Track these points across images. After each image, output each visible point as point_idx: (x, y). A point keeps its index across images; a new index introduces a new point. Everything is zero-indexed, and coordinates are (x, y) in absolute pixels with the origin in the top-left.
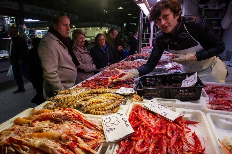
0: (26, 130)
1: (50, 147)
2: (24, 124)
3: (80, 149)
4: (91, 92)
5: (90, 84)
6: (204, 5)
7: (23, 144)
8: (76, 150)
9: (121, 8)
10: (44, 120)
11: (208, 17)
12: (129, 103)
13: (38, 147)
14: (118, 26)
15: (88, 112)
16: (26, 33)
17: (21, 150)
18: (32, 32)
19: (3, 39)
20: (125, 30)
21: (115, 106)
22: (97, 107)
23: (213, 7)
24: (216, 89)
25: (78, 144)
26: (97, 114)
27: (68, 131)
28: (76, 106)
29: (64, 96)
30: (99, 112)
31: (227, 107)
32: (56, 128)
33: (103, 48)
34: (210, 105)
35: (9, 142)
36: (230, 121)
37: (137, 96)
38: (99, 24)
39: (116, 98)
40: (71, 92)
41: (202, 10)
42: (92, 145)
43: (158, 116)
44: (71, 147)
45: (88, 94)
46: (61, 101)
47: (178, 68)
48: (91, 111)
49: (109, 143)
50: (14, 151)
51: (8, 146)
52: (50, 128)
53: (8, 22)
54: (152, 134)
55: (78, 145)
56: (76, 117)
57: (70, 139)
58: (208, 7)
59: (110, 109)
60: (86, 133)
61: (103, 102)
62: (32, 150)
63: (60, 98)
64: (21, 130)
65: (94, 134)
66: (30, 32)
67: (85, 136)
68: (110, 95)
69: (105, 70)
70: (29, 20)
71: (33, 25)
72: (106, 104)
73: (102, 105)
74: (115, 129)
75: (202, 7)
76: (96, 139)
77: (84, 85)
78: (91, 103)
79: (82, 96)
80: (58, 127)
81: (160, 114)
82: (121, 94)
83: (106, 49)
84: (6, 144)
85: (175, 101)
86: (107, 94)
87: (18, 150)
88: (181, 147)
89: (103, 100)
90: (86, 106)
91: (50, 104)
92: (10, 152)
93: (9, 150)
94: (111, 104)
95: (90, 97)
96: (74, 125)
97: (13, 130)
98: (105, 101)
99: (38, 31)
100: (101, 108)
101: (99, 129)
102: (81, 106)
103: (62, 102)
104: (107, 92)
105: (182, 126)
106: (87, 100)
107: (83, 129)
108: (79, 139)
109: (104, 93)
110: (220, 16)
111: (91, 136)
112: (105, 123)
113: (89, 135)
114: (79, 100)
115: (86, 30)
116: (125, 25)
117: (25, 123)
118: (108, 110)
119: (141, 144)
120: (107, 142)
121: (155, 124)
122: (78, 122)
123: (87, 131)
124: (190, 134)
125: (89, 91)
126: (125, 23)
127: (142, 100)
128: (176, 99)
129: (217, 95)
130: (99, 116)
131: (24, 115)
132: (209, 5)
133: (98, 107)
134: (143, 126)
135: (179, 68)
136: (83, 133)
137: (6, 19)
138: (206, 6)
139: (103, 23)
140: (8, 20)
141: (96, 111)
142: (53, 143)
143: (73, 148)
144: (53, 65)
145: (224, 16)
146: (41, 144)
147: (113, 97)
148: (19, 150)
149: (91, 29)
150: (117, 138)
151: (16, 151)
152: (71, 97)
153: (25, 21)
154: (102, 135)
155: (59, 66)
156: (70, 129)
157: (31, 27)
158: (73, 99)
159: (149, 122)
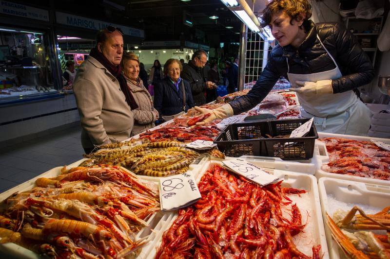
0: (50, 192)
1: (80, 209)
2: (48, 186)
3: (122, 218)
4: (149, 144)
5: (151, 136)
6: (347, 12)
7: (45, 207)
8: (116, 218)
9: (214, 17)
10: (76, 179)
11: (356, 32)
12: (205, 162)
13: (65, 211)
14: (210, 48)
15: (141, 173)
16: (59, 58)
17: (42, 213)
18: (69, 58)
19: (24, 67)
20: (222, 54)
21: (181, 165)
22: (155, 166)
23: (362, 15)
24: (343, 144)
25: (120, 210)
26: (154, 175)
27: (108, 193)
28: (124, 164)
29: (108, 150)
30: (156, 172)
31: (353, 170)
32: (92, 190)
33: (177, 82)
34: (329, 167)
35: (27, 204)
36: (353, 190)
37: (217, 152)
38: (178, 43)
39: (184, 154)
40: (120, 145)
41: (345, 20)
42: (140, 214)
43: (243, 178)
44: (110, 214)
45: (144, 147)
46: (104, 157)
47: (294, 114)
48: (146, 171)
49: (165, 211)
50: (33, 215)
51: (25, 209)
52: (84, 189)
53: (33, 40)
54: (227, 201)
55: (120, 212)
56: (121, 177)
57: (109, 203)
58: (354, 16)
59: (175, 168)
60: (134, 198)
61: (165, 159)
62: (57, 214)
63: (103, 154)
64: (44, 192)
65: (145, 200)
66: (67, 57)
67: (132, 201)
68: (177, 149)
69: (179, 117)
70: (64, 38)
71: (72, 46)
72: (169, 161)
73: (162, 164)
74: (175, 194)
75: (346, 16)
76: (147, 207)
77: (142, 137)
78: (147, 159)
79: (136, 151)
80: (94, 188)
81: (245, 176)
82: (193, 149)
83: (180, 84)
84: (23, 207)
85: (274, 160)
86: (172, 147)
87: (38, 214)
88: (266, 219)
89: (165, 156)
90: (139, 164)
91: (88, 161)
92: (28, 216)
93: (26, 215)
94: (175, 162)
95: (147, 152)
96: (118, 187)
97: (33, 192)
98: (168, 157)
99: (78, 55)
100: (160, 167)
101: (155, 195)
102: (132, 163)
103: (106, 158)
104: (173, 144)
105: (278, 196)
106: (141, 156)
107: (130, 193)
108: (123, 204)
109: (168, 146)
110: (375, 29)
111: (141, 203)
112: (162, 187)
113: (138, 200)
114: (130, 156)
115: (156, 53)
116: (222, 45)
117: (50, 184)
118: (171, 170)
119: (207, 212)
120: (162, 209)
121: (236, 189)
122: (123, 183)
123: (136, 196)
124: (289, 207)
125: (146, 145)
126: (222, 42)
127: (223, 158)
128: (277, 156)
129: (344, 153)
130: (156, 178)
131: (50, 175)
132: (355, 12)
133: (157, 166)
134: (217, 191)
135: (296, 113)
136: (129, 198)
137: (29, 36)
138: (352, 13)
139: (185, 42)
140: (31, 38)
141: (153, 171)
142: (85, 205)
143: (113, 215)
144: (95, 107)
145: (382, 29)
146: (69, 206)
147: (181, 153)
148: (40, 213)
149: (164, 52)
150: (177, 206)
151: (36, 215)
152: (119, 151)
153: (58, 39)
154: (156, 202)
155: (104, 108)
156: (111, 191)
157: (68, 48)
158: (122, 155)
159: (227, 186)
